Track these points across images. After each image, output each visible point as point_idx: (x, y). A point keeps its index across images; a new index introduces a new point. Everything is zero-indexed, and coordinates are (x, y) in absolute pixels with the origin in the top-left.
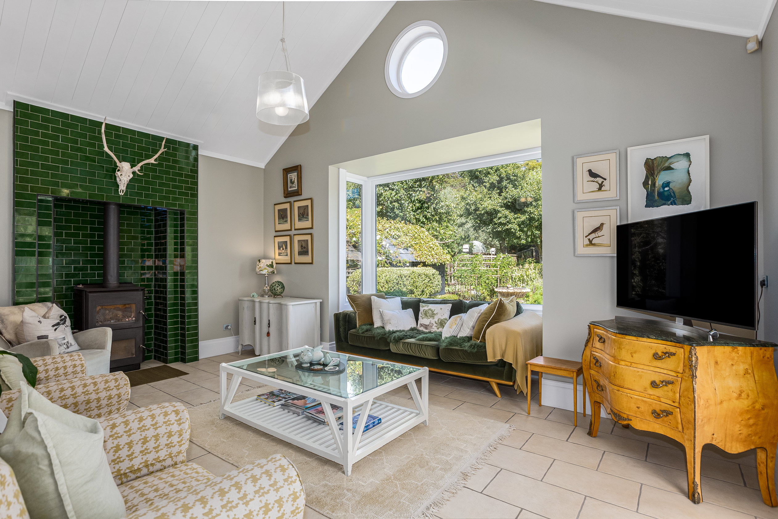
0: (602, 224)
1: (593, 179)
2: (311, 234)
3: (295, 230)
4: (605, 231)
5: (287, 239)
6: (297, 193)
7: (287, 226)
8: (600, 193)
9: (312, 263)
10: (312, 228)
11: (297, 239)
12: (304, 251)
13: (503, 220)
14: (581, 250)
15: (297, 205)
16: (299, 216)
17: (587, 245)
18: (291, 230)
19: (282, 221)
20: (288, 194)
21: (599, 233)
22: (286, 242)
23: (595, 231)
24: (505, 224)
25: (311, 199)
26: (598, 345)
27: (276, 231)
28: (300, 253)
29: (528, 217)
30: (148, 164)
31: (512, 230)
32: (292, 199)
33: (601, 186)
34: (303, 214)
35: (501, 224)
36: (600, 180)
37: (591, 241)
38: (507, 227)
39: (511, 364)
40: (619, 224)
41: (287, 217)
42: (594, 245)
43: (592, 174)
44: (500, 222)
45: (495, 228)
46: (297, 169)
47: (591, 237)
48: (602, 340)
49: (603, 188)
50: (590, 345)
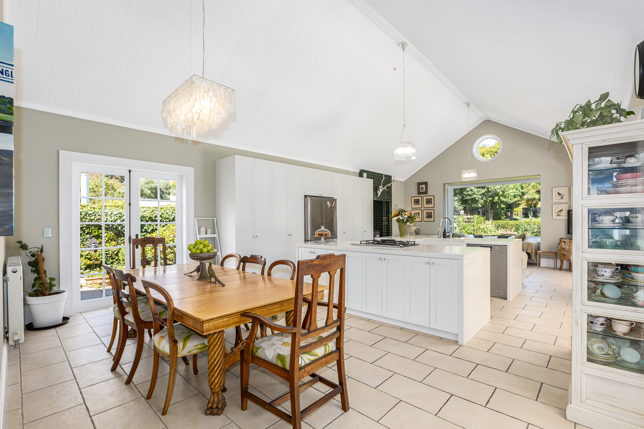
0: (562, 209)
1: (559, 195)
2: (434, 210)
3: (424, 208)
4: (564, 211)
5: (420, 212)
6: (426, 192)
7: (420, 206)
8: (561, 200)
9: (434, 221)
10: (434, 207)
11: (425, 212)
12: (429, 216)
13: (470, 193)
14: (555, 217)
15: (425, 198)
16: (426, 202)
17: (557, 216)
18: (422, 208)
19: (416, 204)
20: (419, 193)
21: (561, 212)
22: (419, 213)
23: (560, 211)
24: (471, 195)
25: (434, 196)
26: (563, 244)
27: (412, 208)
28: (427, 217)
29: (486, 190)
30: (388, 186)
31: (476, 199)
32: (422, 195)
33: (562, 197)
34: (429, 201)
35: (468, 195)
36: (562, 196)
37: (558, 214)
38: (473, 197)
39: (530, 253)
40: (568, 209)
41: (419, 203)
42: (559, 215)
43: (559, 194)
44: (468, 194)
45: (464, 198)
46: (426, 183)
47: (558, 213)
48: (564, 242)
49: (563, 198)
50: (560, 244)
